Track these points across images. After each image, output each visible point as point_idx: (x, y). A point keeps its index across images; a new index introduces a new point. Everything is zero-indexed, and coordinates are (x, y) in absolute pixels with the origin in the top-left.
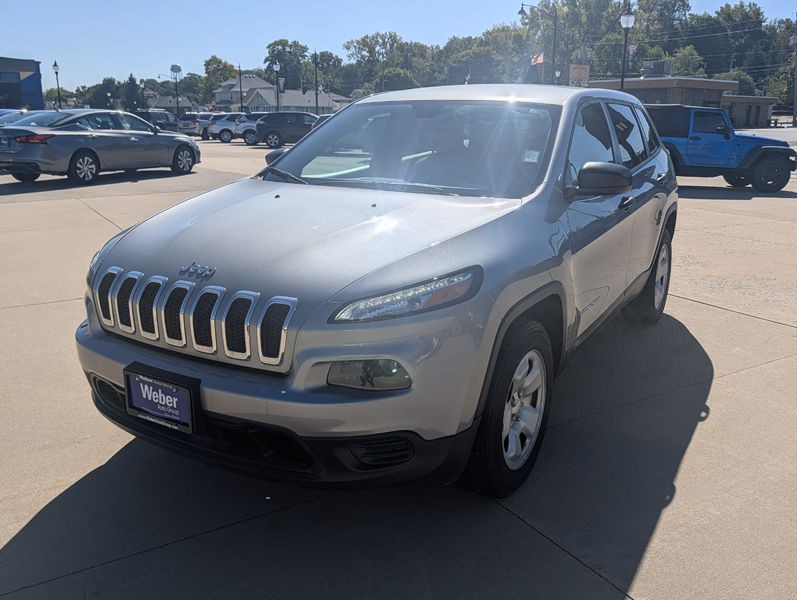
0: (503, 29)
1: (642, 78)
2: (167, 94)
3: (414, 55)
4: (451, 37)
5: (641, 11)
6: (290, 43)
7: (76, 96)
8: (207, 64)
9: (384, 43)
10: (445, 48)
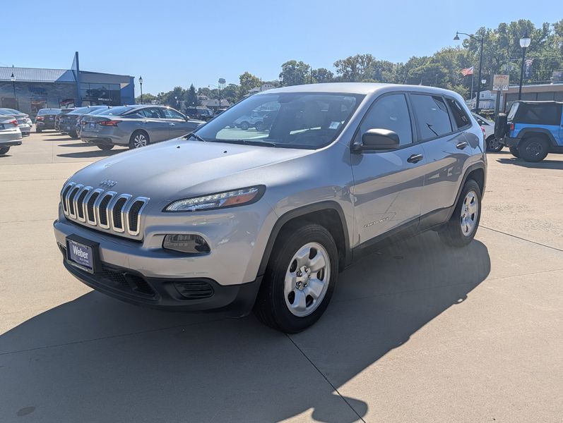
0: (450, 51)
1: (552, 84)
2: (215, 97)
3: (384, 70)
4: (411, 57)
5: (558, 35)
6: (297, 63)
7: (157, 99)
8: (242, 78)
9: (363, 62)
10: (407, 65)
